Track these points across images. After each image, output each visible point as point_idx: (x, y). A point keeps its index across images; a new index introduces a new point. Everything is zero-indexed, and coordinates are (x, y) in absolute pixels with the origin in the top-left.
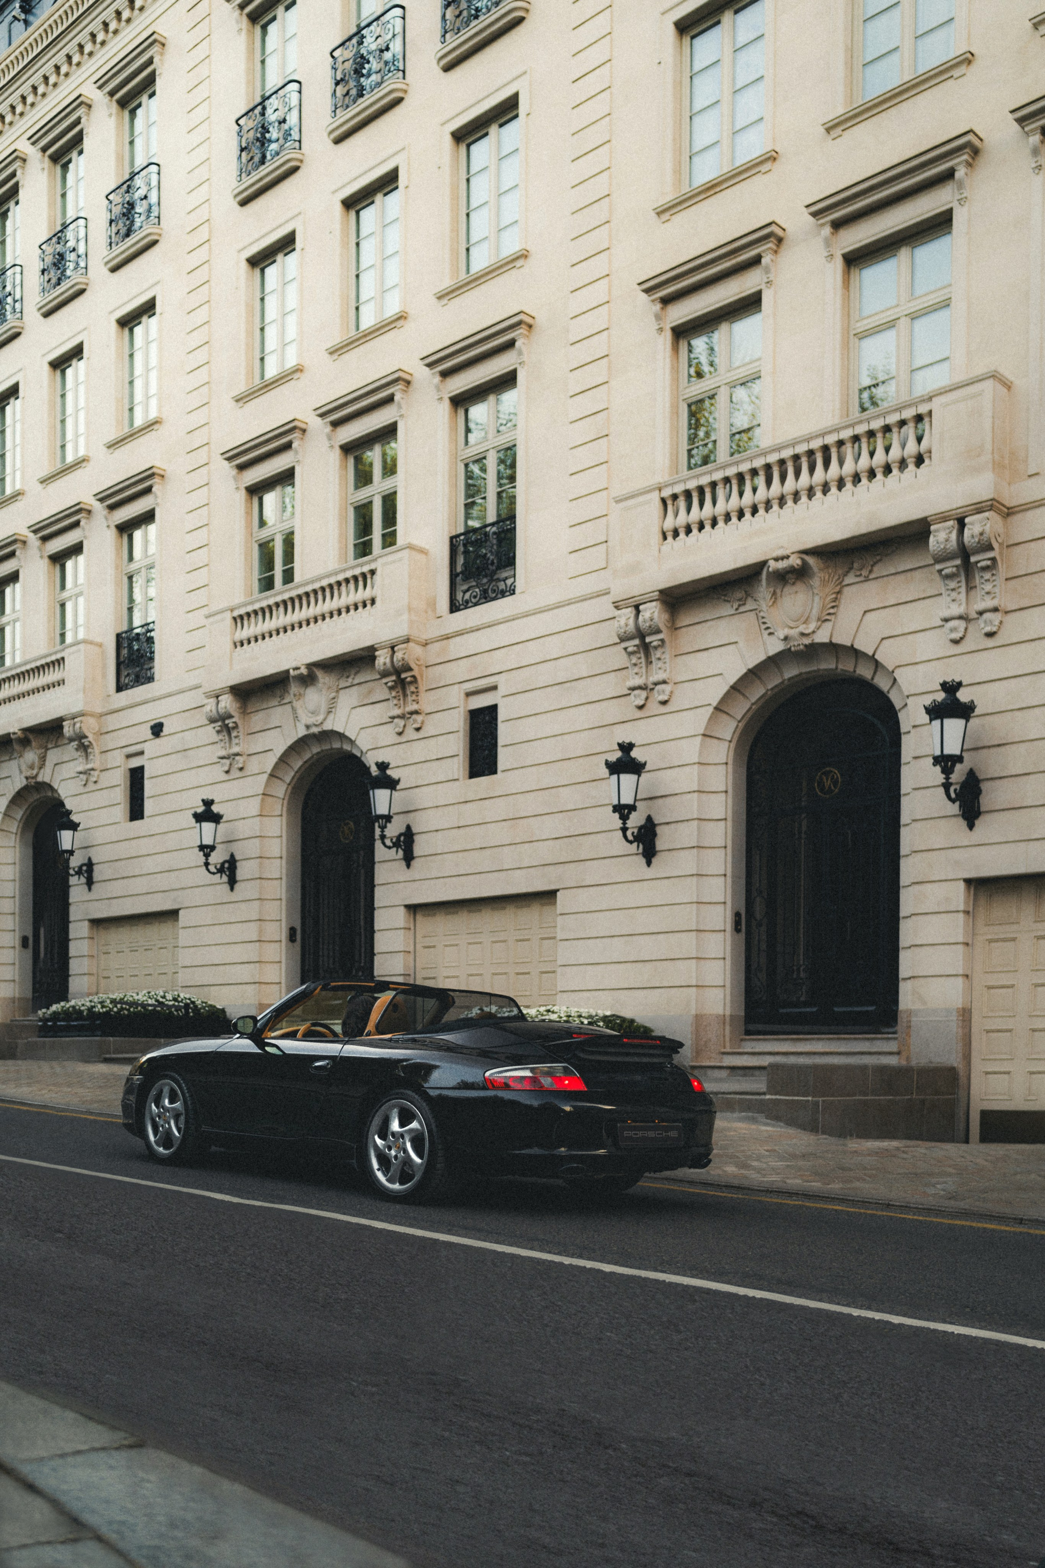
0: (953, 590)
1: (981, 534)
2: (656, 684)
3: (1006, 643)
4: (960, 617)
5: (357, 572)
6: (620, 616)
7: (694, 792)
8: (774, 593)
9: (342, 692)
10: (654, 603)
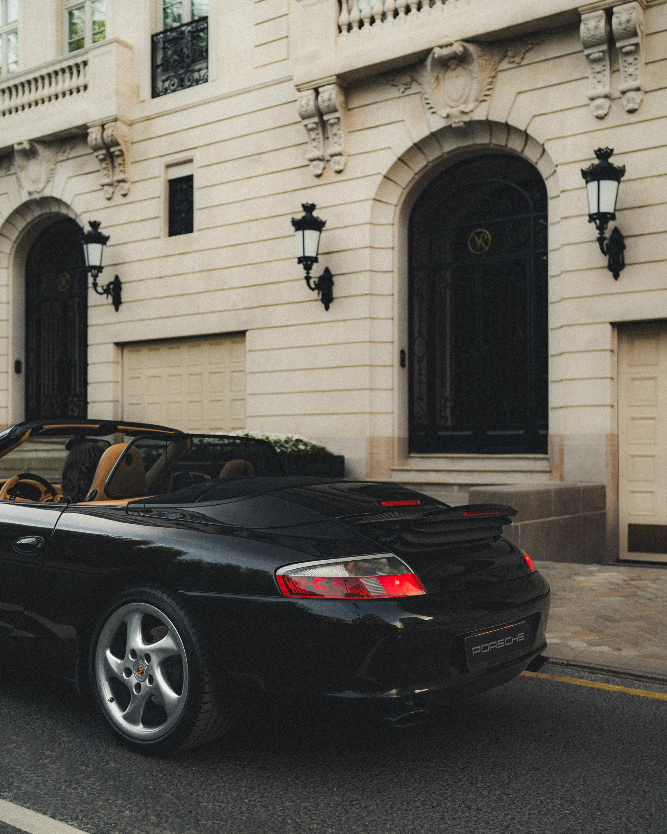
0: (599, 72)
1: (628, 21)
2: (332, 156)
3: (645, 119)
4: (606, 96)
5: (72, 62)
6: (301, 97)
7: (366, 247)
8: (437, 78)
9: (59, 165)
10: (332, 86)
